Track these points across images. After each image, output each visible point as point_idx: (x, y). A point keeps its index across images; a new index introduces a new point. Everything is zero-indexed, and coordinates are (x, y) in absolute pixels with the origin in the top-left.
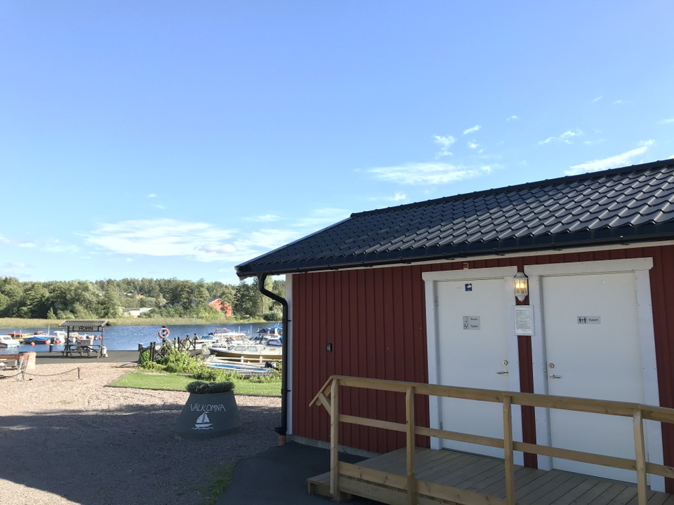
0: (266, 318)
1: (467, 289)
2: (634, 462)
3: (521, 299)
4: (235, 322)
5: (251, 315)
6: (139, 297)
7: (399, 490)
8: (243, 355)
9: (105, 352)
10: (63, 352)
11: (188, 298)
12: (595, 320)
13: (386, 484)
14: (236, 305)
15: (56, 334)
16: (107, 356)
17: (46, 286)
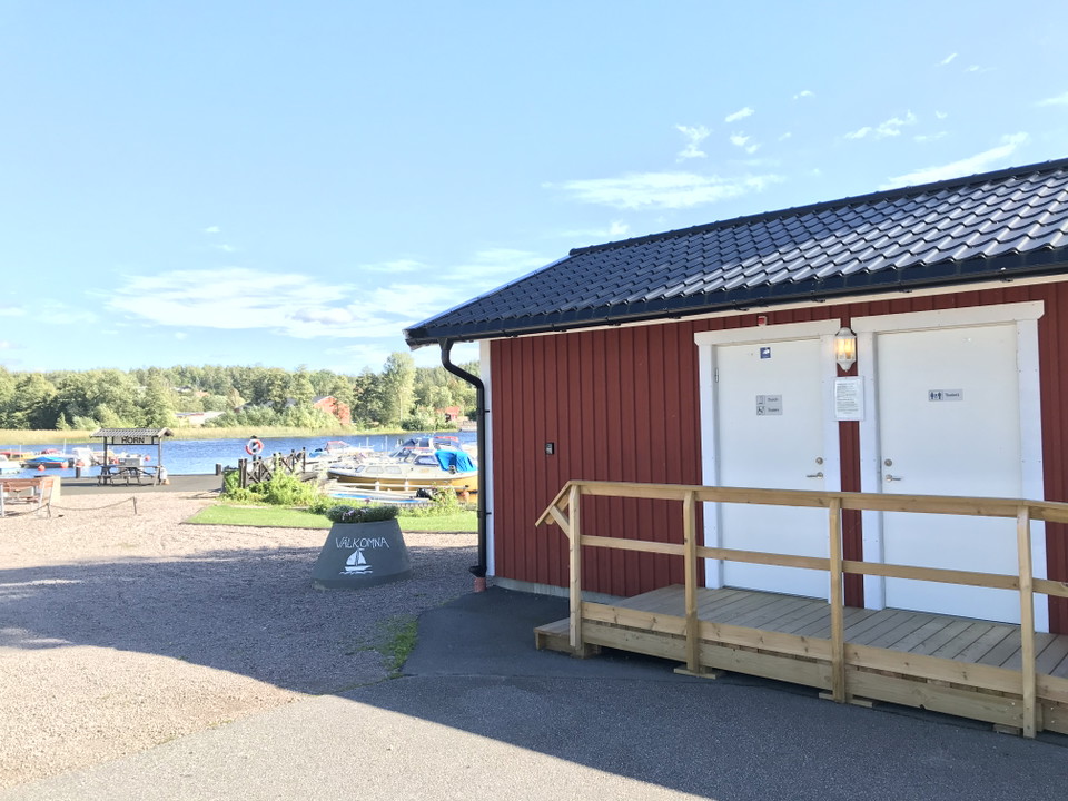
0: (405, 426)
1: (763, 356)
2: (1017, 579)
3: (845, 367)
4: (356, 433)
5: (380, 421)
6: (200, 394)
7: (673, 636)
8: (379, 480)
9: (164, 476)
10: (99, 477)
11: (280, 397)
12: (955, 395)
13: (654, 629)
14: (357, 407)
15: (75, 453)
16: (167, 482)
17: (51, 378)
